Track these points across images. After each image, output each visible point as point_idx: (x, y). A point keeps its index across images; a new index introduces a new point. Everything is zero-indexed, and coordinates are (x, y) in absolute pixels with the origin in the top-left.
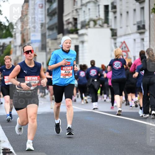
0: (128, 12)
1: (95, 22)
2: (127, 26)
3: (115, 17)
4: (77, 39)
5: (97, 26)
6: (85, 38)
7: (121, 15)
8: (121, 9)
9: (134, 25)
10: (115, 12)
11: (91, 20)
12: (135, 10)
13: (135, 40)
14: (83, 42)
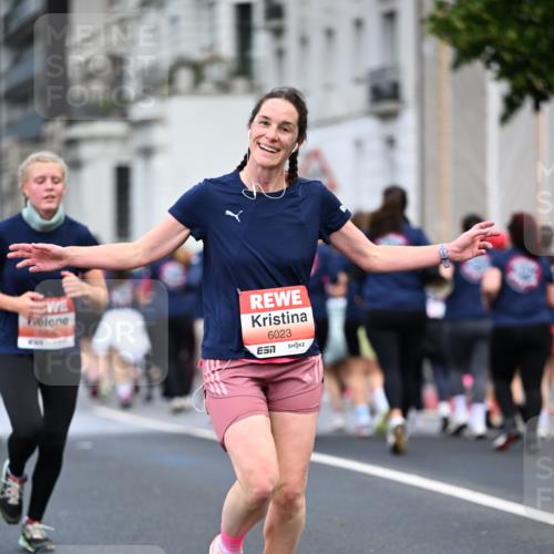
0: (330, 33)
1: (197, 69)
2: (328, 87)
3: (280, 53)
4: (123, 139)
5: (207, 86)
6: (158, 136)
7: (304, 41)
8: (303, 20)
9: (358, 81)
10: (278, 33)
11: (180, 63)
12: (359, 24)
13: (359, 144)
14: (147, 152)
